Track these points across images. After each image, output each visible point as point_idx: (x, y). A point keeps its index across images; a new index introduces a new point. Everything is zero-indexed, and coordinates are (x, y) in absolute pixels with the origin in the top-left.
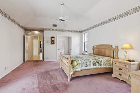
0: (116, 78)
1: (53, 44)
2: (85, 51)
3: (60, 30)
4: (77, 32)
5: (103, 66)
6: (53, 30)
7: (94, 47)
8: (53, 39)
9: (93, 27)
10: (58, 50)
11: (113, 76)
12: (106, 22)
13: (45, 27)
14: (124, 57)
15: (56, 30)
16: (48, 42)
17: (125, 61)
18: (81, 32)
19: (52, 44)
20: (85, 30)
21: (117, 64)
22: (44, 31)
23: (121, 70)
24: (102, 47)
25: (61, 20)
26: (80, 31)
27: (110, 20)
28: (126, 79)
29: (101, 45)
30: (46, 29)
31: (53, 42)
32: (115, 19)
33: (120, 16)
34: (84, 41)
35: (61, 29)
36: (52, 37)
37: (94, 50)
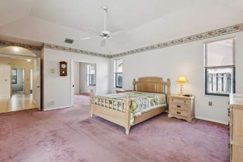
0: (173, 117)
1: (65, 75)
2: (116, 87)
3: (76, 51)
4: (104, 56)
5: (160, 106)
6: (64, 49)
7: (134, 80)
8: (64, 66)
9: (133, 52)
10: (73, 86)
11: (170, 116)
12: (153, 47)
13: (46, 42)
14: (179, 92)
15: (70, 49)
16: (52, 71)
17: (181, 96)
18: (110, 57)
19: (62, 75)
20: (118, 55)
21: (175, 101)
22: (45, 50)
23: (180, 107)
24: (149, 80)
25: (105, 35)
26: (108, 56)
27: (159, 45)
28: (186, 117)
29: (147, 78)
30: (49, 46)
31: (63, 73)
32: (166, 45)
33: (172, 42)
34: (115, 72)
35: (79, 48)
36: (62, 63)
37: (134, 85)
